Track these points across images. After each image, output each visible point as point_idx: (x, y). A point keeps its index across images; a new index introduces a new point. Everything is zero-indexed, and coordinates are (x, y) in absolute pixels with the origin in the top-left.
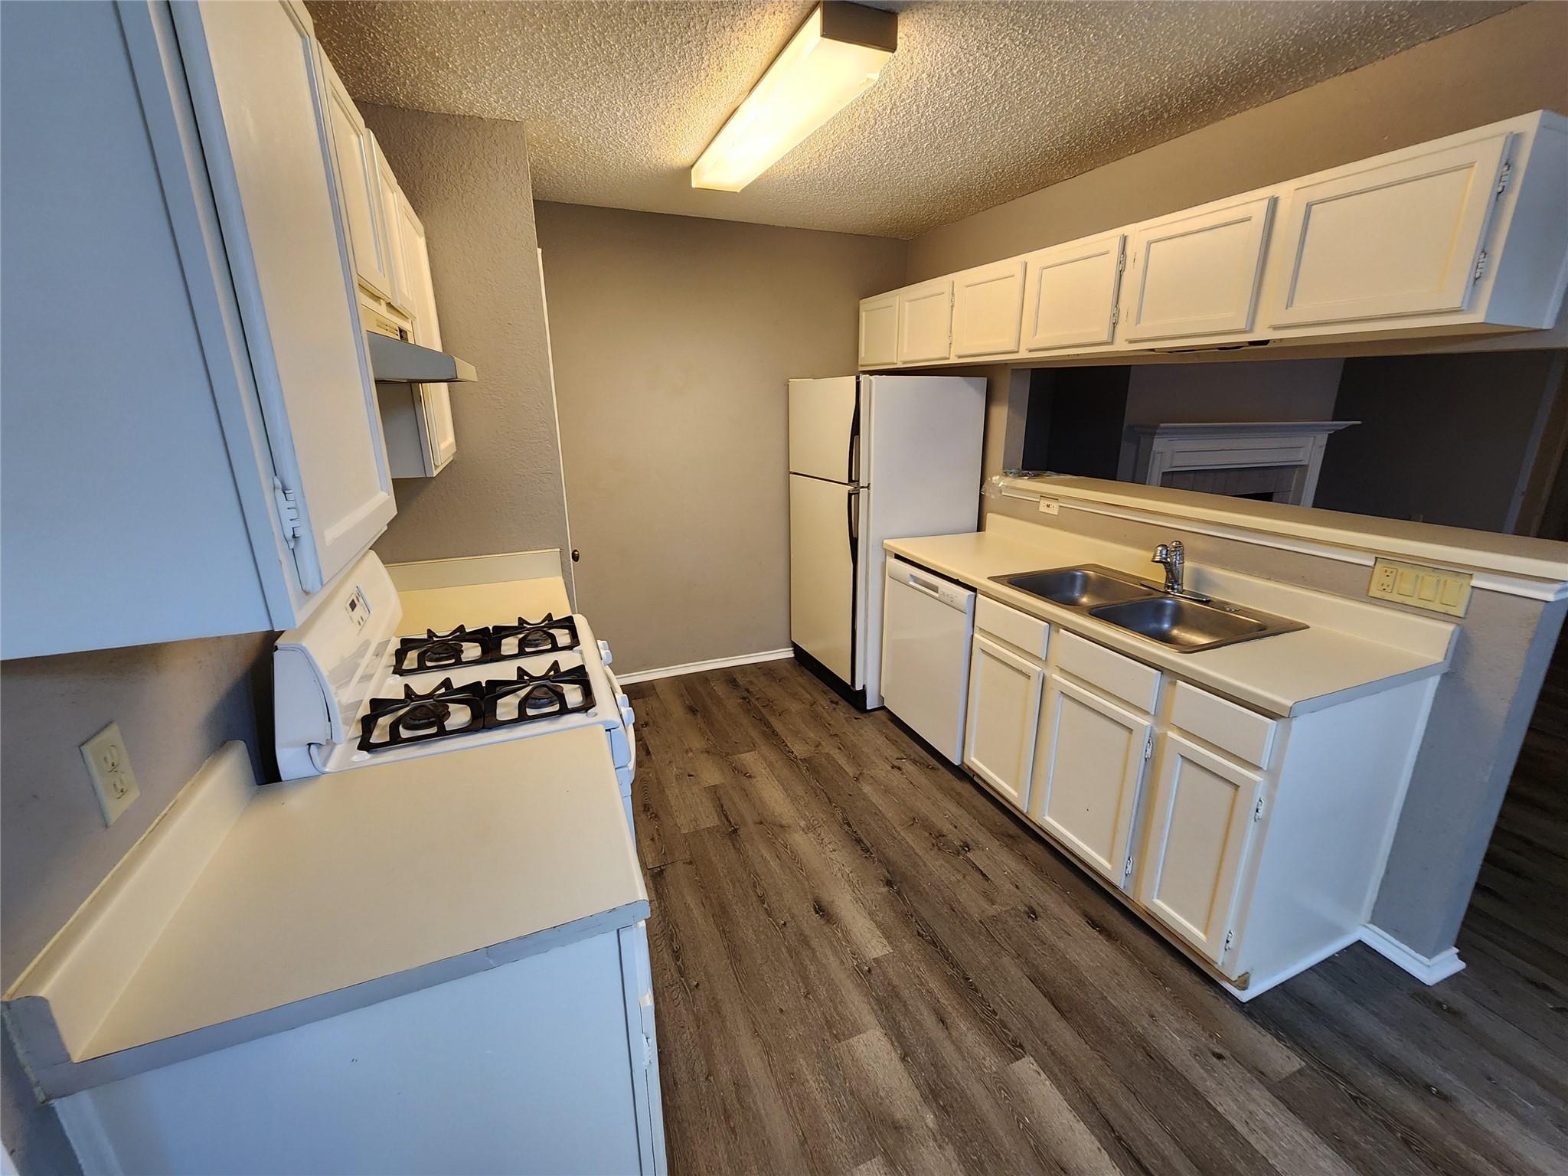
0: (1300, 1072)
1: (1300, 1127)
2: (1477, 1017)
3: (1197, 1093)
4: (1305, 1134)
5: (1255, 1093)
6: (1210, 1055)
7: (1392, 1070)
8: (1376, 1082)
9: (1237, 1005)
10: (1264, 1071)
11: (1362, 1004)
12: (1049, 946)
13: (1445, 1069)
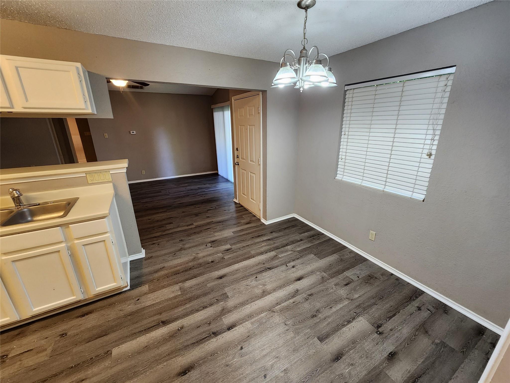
0: (149, 286)
1: (158, 292)
2: (154, 255)
3: (144, 308)
4: (160, 291)
5: (149, 296)
6: (137, 301)
7: (156, 271)
8: (156, 275)
9: (129, 290)
10: (145, 293)
11: (142, 269)
12: (80, 333)
13: (159, 264)
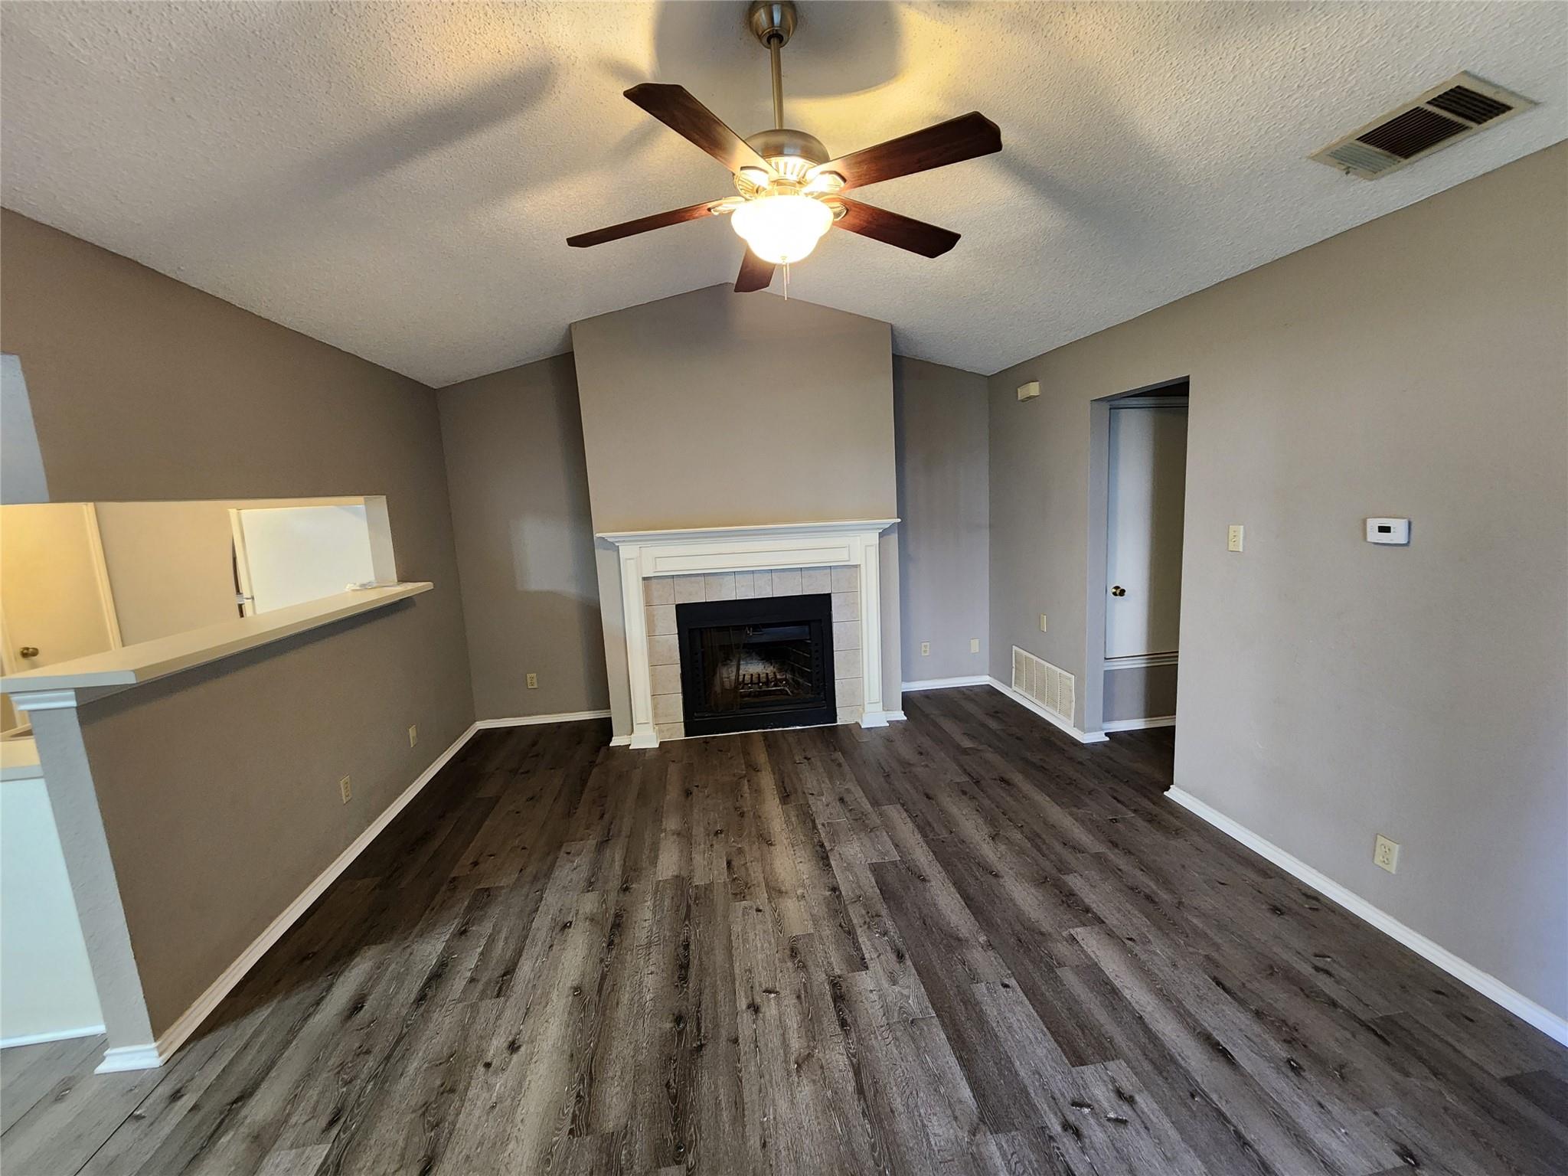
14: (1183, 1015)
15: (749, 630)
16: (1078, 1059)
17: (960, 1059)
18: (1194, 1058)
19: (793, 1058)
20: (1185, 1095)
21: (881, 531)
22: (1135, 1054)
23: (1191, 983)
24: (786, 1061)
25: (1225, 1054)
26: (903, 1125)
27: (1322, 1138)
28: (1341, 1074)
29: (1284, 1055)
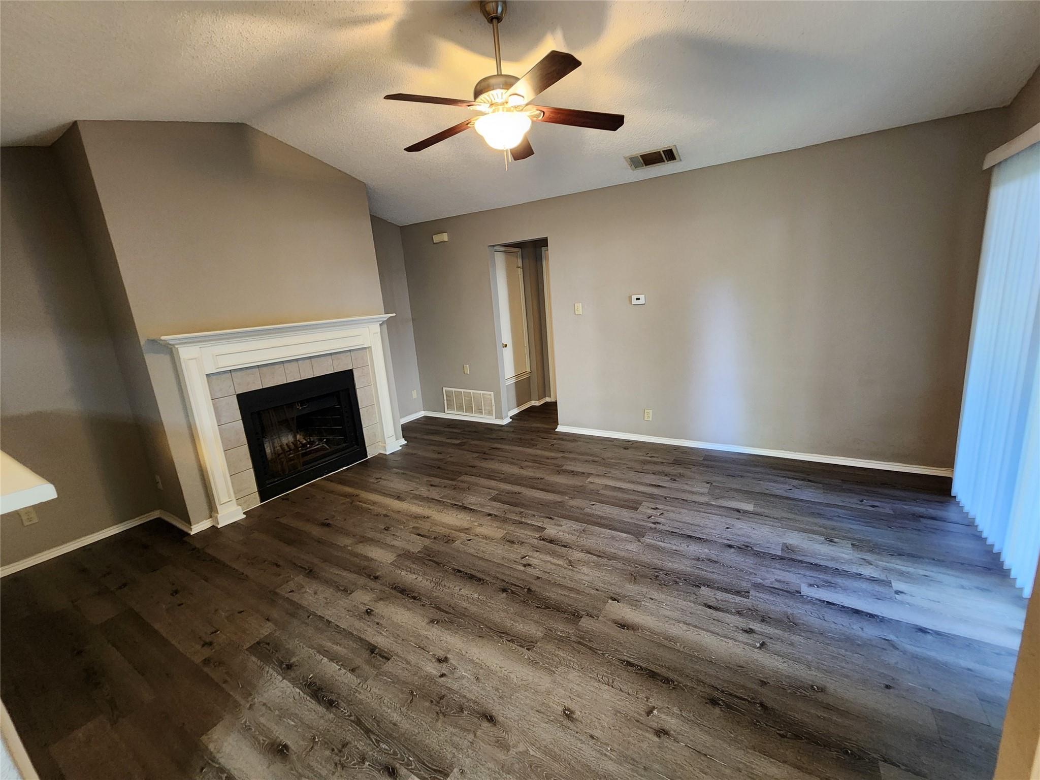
14: (641, 484)
15: (298, 405)
16: (636, 509)
17: (610, 529)
18: (655, 491)
19: (566, 566)
20: (664, 499)
21: (381, 323)
22: (644, 499)
23: (632, 475)
24: (565, 568)
25: (659, 486)
26: (622, 554)
27: (694, 490)
28: (681, 476)
29: (669, 479)
